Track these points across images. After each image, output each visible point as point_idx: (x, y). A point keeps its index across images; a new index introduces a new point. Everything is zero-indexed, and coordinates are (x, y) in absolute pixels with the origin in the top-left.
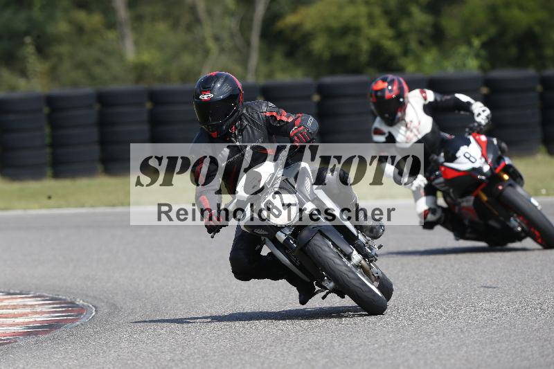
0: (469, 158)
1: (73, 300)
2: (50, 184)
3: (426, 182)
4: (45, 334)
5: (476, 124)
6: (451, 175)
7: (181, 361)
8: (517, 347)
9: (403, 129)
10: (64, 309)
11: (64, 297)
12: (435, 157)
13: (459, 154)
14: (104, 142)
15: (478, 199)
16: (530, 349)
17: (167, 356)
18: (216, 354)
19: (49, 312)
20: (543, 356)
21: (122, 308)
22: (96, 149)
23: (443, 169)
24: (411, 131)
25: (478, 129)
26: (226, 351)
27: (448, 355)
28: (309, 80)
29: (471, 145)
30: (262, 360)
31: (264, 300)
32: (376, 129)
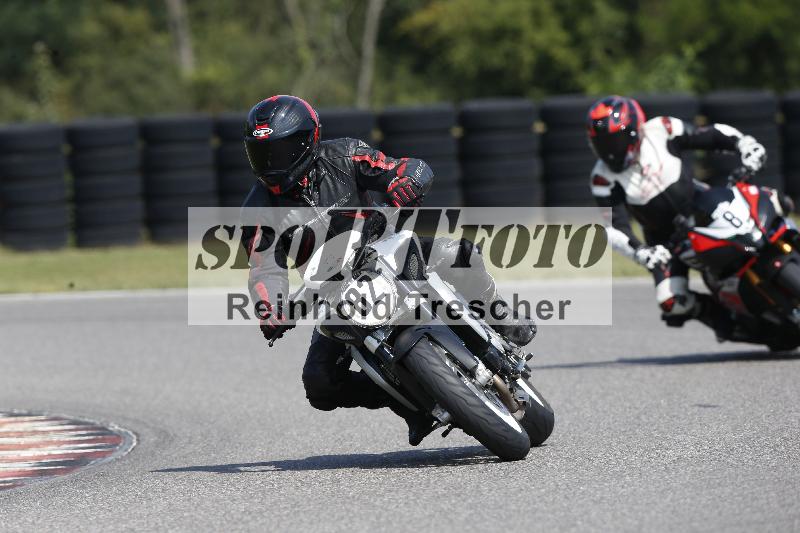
0: (731, 221)
1: (105, 425)
2: (71, 257)
3: (668, 255)
4: (65, 474)
5: (744, 170)
6: (706, 245)
7: (261, 512)
8: (745, 493)
9: (636, 177)
10: (91, 437)
11: (91, 421)
12: (683, 219)
13: (717, 214)
14: (150, 195)
15: (744, 280)
16: (764, 496)
17: (240, 506)
18: (312, 503)
19: (70, 442)
20: (783, 506)
21: (175, 435)
22: (138, 205)
23: (693, 237)
24: (649, 180)
25: (747, 177)
26: (326, 499)
27: (647, 504)
28: (447, 106)
29: (734, 201)
30: (377, 512)
31: (380, 425)
32: (597, 176)
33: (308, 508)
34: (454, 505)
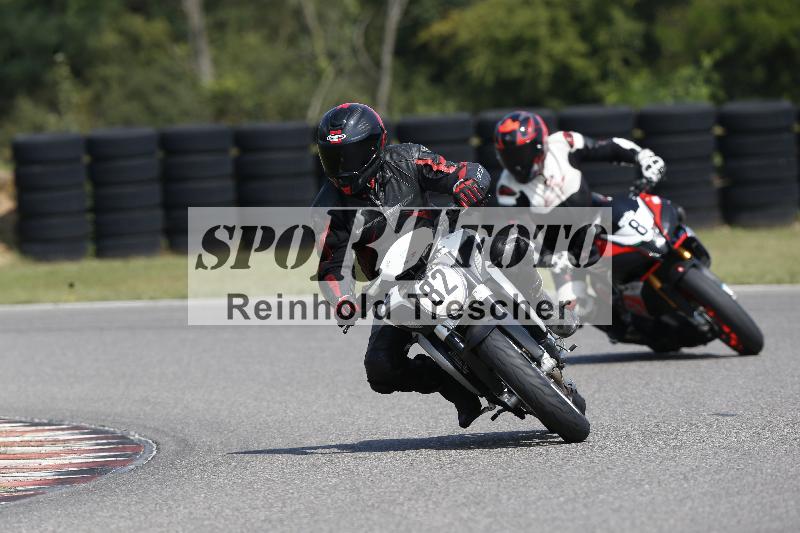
0: (636, 228)
1: (125, 433)
2: (91, 266)
4: (85, 482)
5: (644, 181)
9: (540, 187)
11: (112, 430)
13: (623, 222)
14: (167, 205)
15: (648, 285)
19: (91, 451)
21: (195, 444)
24: (552, 190)
25: (649, 187)
26: (345, 507)
27: (666, 513)
28: (464, 116)
29: (639, 210)
30: (397, 520)
32: (503, 187)
33: (327, 517)
34: (473, 513)
